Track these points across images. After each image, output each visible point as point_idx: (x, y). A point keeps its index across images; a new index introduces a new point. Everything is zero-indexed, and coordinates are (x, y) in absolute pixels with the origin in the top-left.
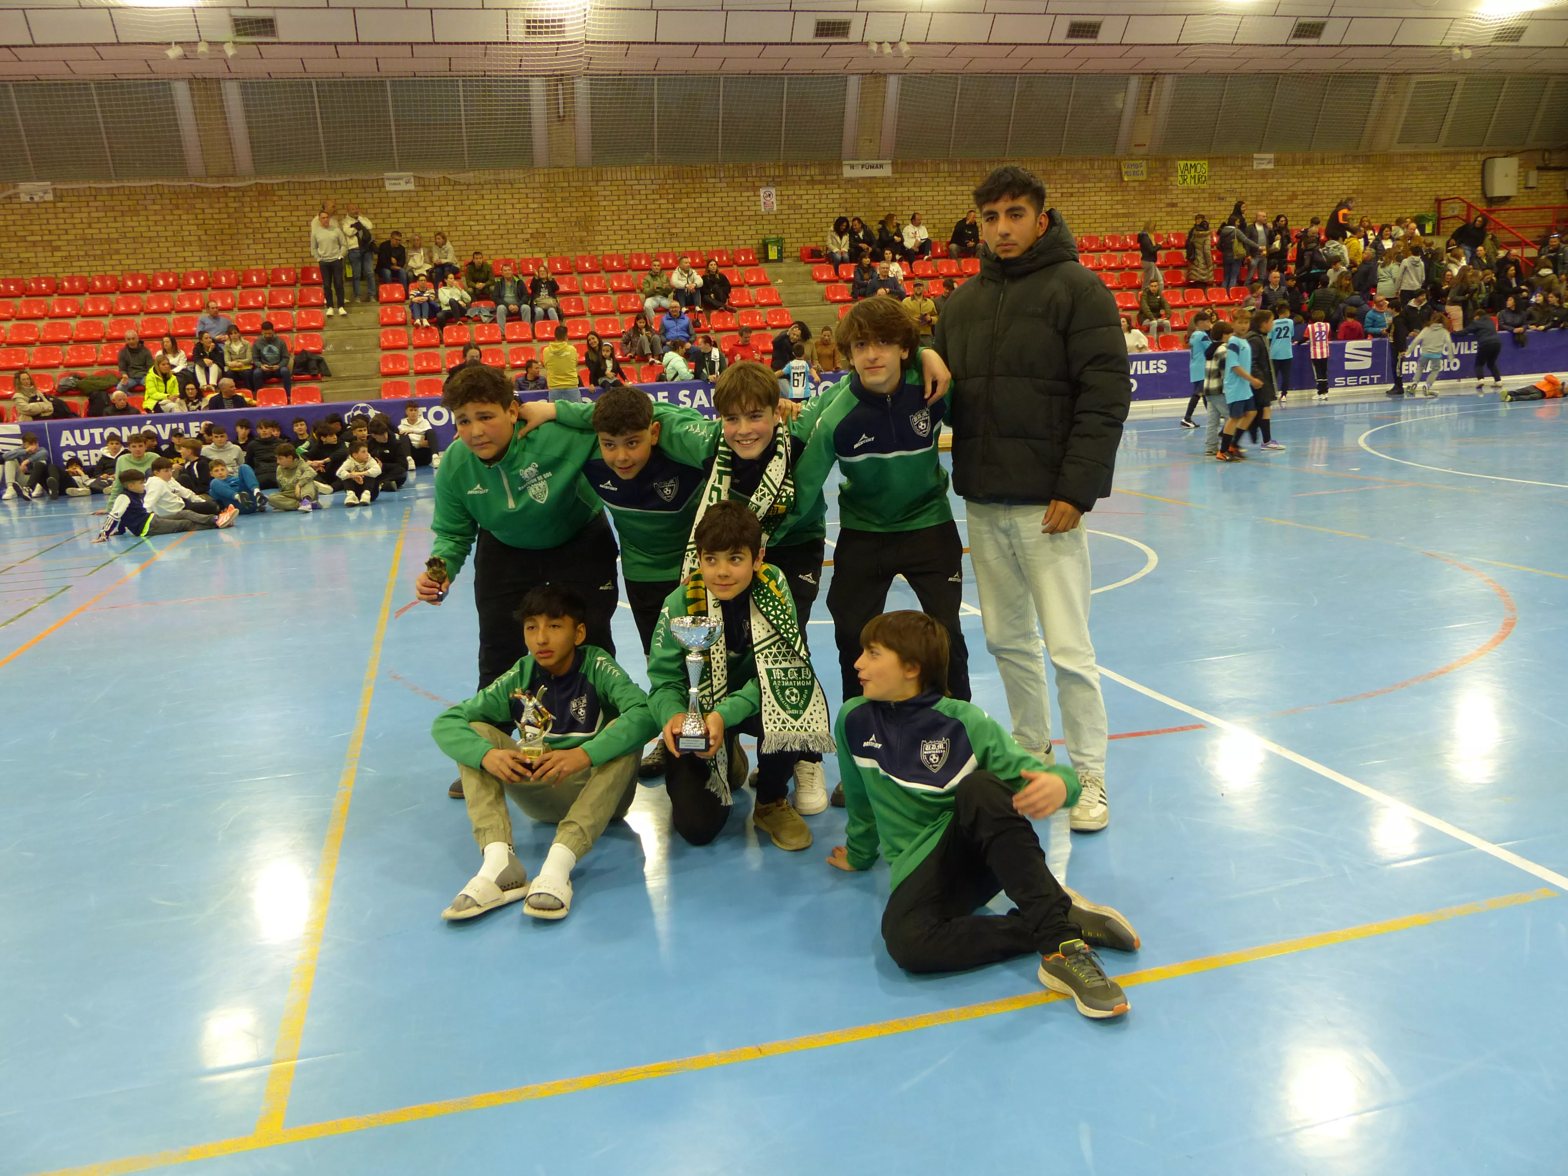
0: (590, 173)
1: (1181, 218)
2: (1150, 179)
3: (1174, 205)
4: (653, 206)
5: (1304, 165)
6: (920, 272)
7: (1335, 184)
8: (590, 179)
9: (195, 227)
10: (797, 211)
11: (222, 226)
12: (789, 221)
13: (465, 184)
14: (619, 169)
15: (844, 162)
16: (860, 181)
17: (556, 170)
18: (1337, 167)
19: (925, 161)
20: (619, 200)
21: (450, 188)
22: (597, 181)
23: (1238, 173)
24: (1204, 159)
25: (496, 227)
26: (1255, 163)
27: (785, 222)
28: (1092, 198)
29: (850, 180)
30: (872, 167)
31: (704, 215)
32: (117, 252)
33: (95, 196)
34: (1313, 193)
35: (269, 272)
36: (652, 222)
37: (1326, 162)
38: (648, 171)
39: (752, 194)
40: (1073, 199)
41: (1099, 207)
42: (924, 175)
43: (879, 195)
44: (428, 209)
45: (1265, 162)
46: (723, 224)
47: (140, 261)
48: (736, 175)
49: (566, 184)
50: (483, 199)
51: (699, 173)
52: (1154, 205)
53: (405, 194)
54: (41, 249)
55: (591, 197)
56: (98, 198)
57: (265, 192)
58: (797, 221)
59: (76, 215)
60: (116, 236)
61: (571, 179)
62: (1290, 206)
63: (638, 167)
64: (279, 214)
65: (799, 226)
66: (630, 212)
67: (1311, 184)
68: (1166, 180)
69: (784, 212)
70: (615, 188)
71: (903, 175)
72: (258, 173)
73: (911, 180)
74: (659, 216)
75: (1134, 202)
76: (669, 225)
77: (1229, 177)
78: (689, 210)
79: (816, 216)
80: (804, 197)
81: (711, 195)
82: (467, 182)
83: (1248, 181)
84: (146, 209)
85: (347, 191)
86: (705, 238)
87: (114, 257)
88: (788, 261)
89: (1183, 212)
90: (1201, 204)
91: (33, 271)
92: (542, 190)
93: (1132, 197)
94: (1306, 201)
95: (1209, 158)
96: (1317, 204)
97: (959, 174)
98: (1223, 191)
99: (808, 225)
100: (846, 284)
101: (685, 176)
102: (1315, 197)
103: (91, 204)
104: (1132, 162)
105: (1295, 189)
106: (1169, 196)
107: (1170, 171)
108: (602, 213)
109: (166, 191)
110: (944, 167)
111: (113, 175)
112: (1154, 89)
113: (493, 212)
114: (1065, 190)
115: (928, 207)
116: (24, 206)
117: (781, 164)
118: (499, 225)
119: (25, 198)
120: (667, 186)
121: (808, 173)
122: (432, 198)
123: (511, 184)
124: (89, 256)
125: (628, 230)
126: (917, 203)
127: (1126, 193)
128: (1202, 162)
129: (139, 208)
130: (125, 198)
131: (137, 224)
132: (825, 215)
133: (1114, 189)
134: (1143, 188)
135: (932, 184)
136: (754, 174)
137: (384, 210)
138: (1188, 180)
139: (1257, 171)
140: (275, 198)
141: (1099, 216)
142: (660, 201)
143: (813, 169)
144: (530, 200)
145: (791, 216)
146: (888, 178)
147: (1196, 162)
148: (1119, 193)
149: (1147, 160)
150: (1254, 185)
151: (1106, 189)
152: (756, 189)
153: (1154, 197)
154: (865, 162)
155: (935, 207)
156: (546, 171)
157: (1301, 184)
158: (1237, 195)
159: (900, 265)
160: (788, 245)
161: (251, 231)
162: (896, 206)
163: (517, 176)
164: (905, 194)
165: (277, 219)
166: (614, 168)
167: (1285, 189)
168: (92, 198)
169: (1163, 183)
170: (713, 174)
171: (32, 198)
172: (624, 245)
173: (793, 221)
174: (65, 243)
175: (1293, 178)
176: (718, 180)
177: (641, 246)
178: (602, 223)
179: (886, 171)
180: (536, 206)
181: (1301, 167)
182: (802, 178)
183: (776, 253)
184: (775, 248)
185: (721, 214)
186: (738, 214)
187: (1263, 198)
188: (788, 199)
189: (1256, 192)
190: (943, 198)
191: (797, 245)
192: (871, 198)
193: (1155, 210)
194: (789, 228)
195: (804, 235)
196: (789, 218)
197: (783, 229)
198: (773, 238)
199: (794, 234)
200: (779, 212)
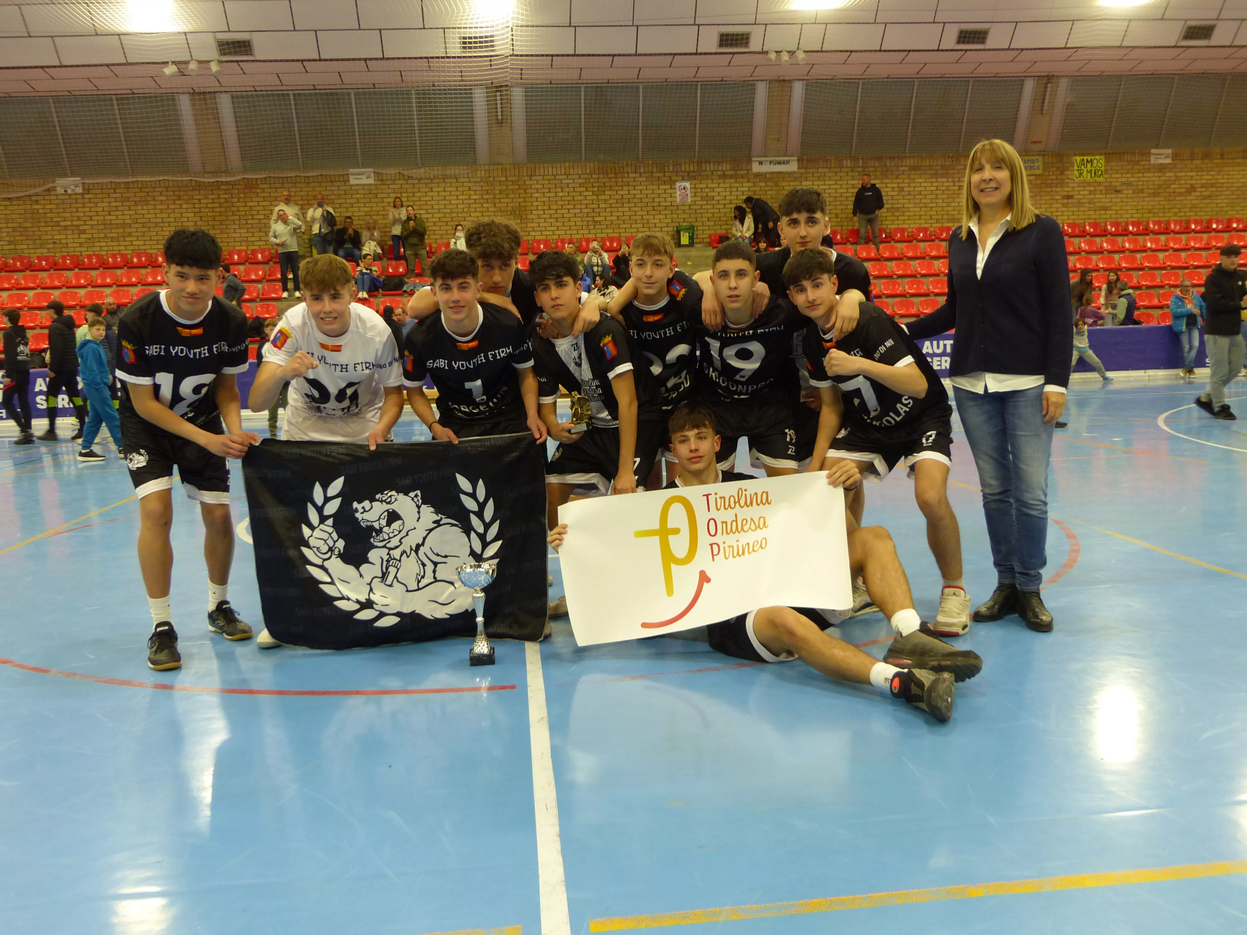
0: (525, 169)
1: (1076, 209)
2: (1047, 174)
3: (1069, 197)
4: (580, 198)
5: (1202, 159)
7: (1235, 177)
8: (525, 174)
9: (192, 215)
10: (709, 202)
11: (214, 214)
12: (702, 211)
13: (417, 179)
14: (550, 165)
15: (754, 159)
16: (768, 176)
17: (495, 167)
18: (1237, 161)
19: (828, 158)
20: (550, 192)
21: (404, 182)
22: (531, 176)
23: (1135, 167)
24: (1101, 155)
25: (442, 215)
26: (1152, 158)
27: (698, 211)
29: (759, 175)
30: (779, 163)
31: (625, 205)
32: (130, 235)
33: (115, 189)
34: (1212, 185)
35: (249, 252)
36: (578, 211)
37: (1226, 157)
38: (576, 167)
39: (669, 187)
42: (827, 170)
44: (385, 200)
45: (1163, 157)
46: (641, 213)
47: (147, 243)
48: (655, 170)
49: (504, 179)
50: (432, 191)
51: (621, 170)
52: (1050, 197)
53: (366, 187)
54: (70, 232)
55: (525, 190)
56: (118, 190)
57: (250, 186)
58: (709, 211)
59: (99, 205)
60: (129, 221)
61: (508, 174)
62: (1188, 198)
63: (567, 164)
64: (261, 204)
65: (711, 215)
66: (560, 203)
67: (1210, 177)
68: (1062, 174)
69: (697, 203)
70: (547, 182)
71: (808, 170)
72: (245, 170)
73: (816, 175)
74: (584, 206)
76: (593, 214)
77: (1126, 171)
78: (611, 201)
80: (715, 190)
81: (632, 188)
82: (419, 177)
83: (1145, 175)
84: (154, 200)
85: (318, 185)
86: (625, 226)
87: (127, 239)
88: (699, 246)
89: (1079, 204)
90: (1097, 196)
91: (64, 250)
92: (482, 184)
94: (1204, 194)
95: (1105, 154)
96: (1217, 196)
97: (861, 169)
98: (1119, 184)
99: (719, 215)
101: (609, 171)
102: (1214, 189)
103: (111, 195)
104: (1029, 158)
105: (1193, 182)
106: (1065, 189)
107: (1067, 165)
108: (534, 204)
109: (171, 185)
110: (847, 163)
111: (130, 171)
112: (1049, 89)
113: (441, 202)
116: (59, 197)
117: (695, 160)
118: (445, 213)
119: (60, 191)
120: (592, 180)
121: (720, 168)
122: (389, 191)
123: (456, 178)
124: (108, 238)
125: (557, 218)
128: (1098, 157)
129: (148, 198)
130: (138, 190)
131: (146, 212)
134: (1039, 182)
135: (836, 178)
136: (671, 169)
137: (348, 201)
138: (1085, 174)
139: (1155, 165)
140: (258, 191)
142: (586, 194)
143: (724, 164)
144: (473, 193)
145: (704, 207)
146: (794, 172)
147: (1093, 158)
149: (1044, 155)
150: (1151, 179)
152: (672, 183)
153: (1050, 189)
154: (773, 159)
156: (487, 167)
157: (1199, 177)
158: (1134, 187)
160: (699, 232)
161: (237, 218)
163: (462, 171)
165: (260, 208)
166: (545, 165)
167: (1183, 182)
168: (112, 191)
169: (1059, 177)
170: (634, 170)
171: (66, 191)
172: (553, 231)
173: (705, 211)
174: (89, 227)
175: (1192, 171)
176: (638, 175)
177: (568, 232)
178: (534, 212)
179: (793, 167)
180: (477, 197)
181: (1199, 162)
182: (715, 173)
183: (688, 239)
184: (687, 234)
185: (640, 205)
186: (655, 204)
187: (1160, 191)
188: (701, 191)
189: (1153, 185)
190: (846, 190)
191: (709, 232)
192: (778, 191)
193: (1051, 202)
194: (702, 217)
195: (715, 223)
196: (701, 209)
197: (696, 218)
198: (686, 226)
199: (706, 223)
200: (693, 203)
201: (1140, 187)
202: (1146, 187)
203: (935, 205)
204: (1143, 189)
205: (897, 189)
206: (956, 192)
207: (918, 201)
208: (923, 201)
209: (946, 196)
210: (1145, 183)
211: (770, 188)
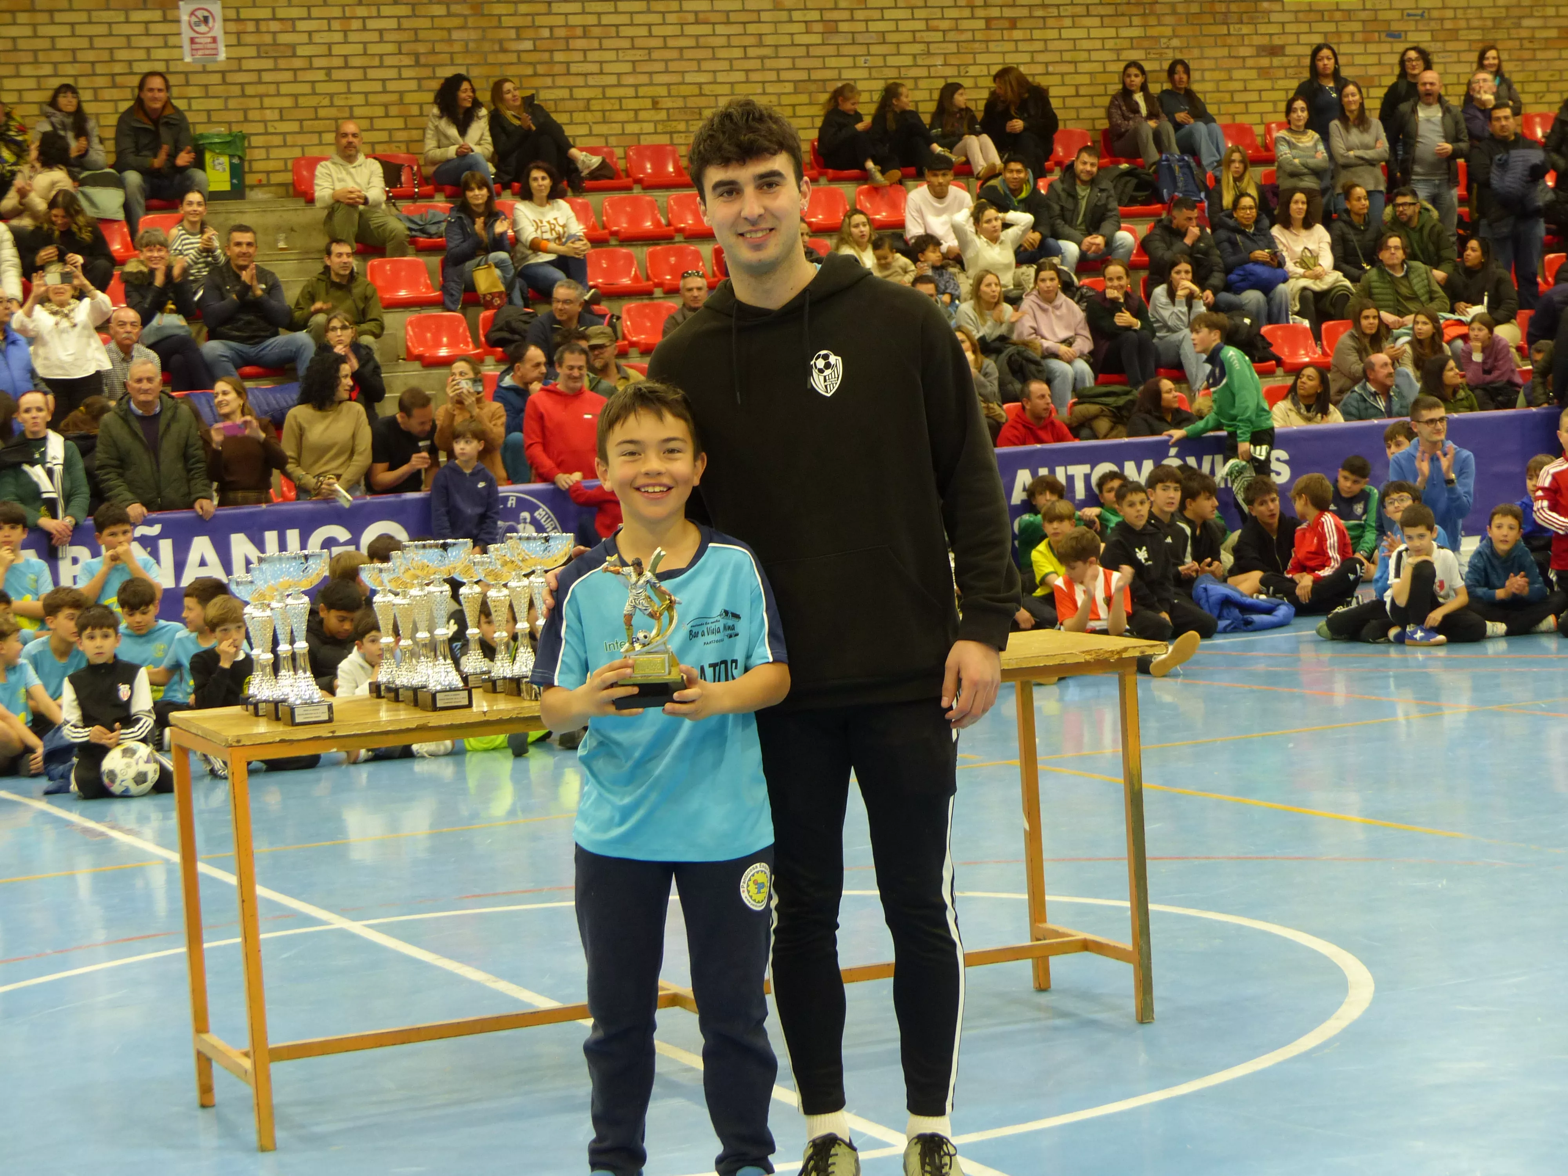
3: (1275, 51)
6: (623, 225)
10: (282, 63)
12: (261, 89)
27: (249, 90)
28: (1065, 34)
31: (25, 70)
39: (157, 15)
40: (1017, 34)
41: (1084, 56)
43: (506, 21)
52: (1225, 52)
58: (284, 89)
65: (288, 102)
69: (247, 65)
75: (1175, 42)
79: (336, 75)
80: (301, 25)
81: (43, 17)
88: (258, 195)
93: (1168, 31)
99: (313, 101)
100: (421, 259)
106: (1262, 29)
114: (995, 12)
115: (639, 55)
126: (606, 43)
127: (1152, 21)
132: (358, 74)
133: (1121, 9)
141: (1086, 79)
145: (267, 77)
148: (1136, 21)
151: (1102, 10)
152: (168, 3)
153: (1224, 30)
155: (655, 55)
158: (1433, 25)
160: (259, 154)
162: (552, 51)
164: (573, 20)
173: (272, 89)
183: (227, 176)
184: (225, 160)
185: (70, 70)
186: (118, 68)
187: (1501, 35)
188: (258, 31)
189: (1481, 18)
190: (676, 30)
191: (285, 153)
192: (484, 29)
193: (1227, 64)
194: (262, 108)
195: (301, 127)
196: (260, 82)
197: (245, 111)
198: (218, 135)
199: (276, 124)
200: (234, 65)
201: (1448, 25)
202: (1463, 24)
203: (923, 72)
204: (1457, 30)
205: (818, 27)
206: (979, 36)
207: (879, 62)
208: (891, 61)
209: (953, 48)
210: (1460, 13)
211: (457, 22)
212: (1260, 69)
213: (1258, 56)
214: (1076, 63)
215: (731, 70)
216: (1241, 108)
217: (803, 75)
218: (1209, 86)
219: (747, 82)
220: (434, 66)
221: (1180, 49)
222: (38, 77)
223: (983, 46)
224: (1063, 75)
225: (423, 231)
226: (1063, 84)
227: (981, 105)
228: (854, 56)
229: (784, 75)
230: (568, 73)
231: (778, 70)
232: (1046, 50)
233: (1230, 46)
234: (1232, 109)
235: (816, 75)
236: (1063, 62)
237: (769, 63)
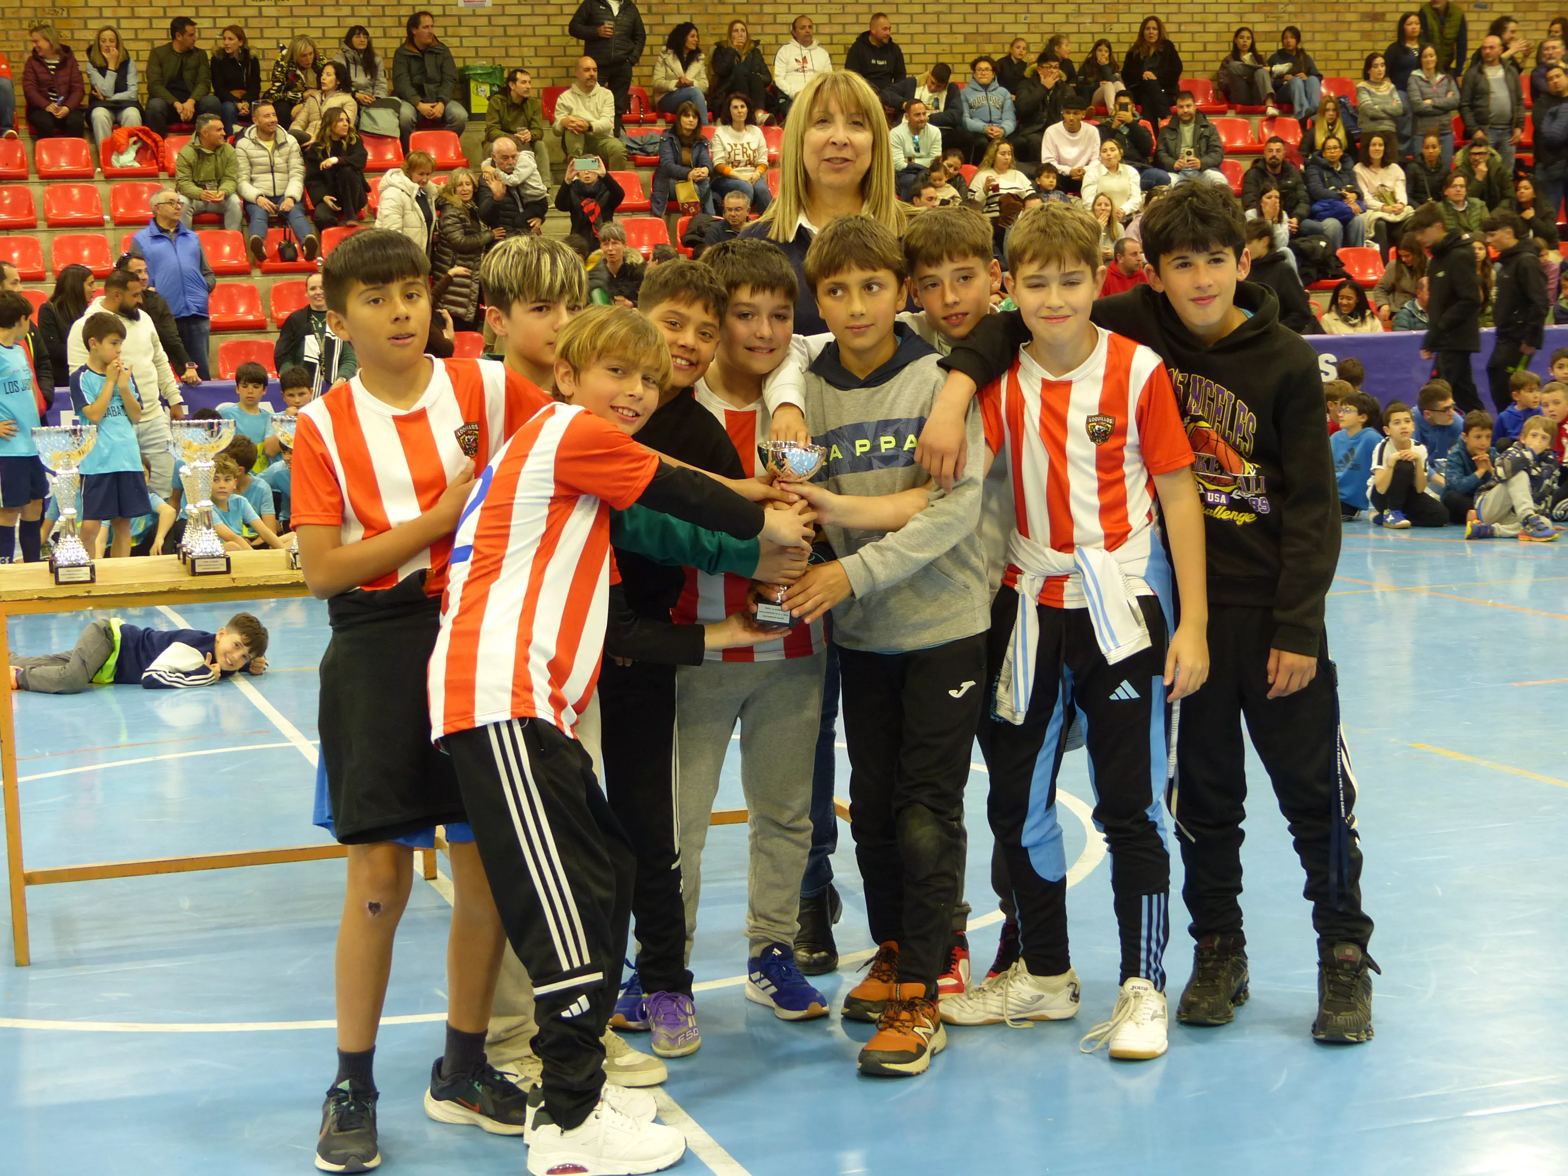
10: (538, 10)
12: (520, 31)
27: (511, 31)
31: (328, 11)
41: (1212, 18)
52: (1333, 17)
58: (539, 31)
65: (542, 42)
69: (510, 10)
75: (1291, 8)
100: (641, 173)
141: (1212, 37)
145: (525, 21)
159: (765, 133)
173: (529, 31)
185: (365, 11)
193: (1335, 27)
194: (520, 46)
195: (552, 62)
196: (519, 25)
197: (507, 48)
198: (481, 67)
199: (531, 60)
200: (499, 10)
203: (1075, 28)
207: (1037, 19)
208: (1047, 18)
209: (1100, 8)
212: (1362, 32)
213: (1362, 21)
214: (1204, 23)
215: (912, 23)
216: (1345, 65)
217: (972, 29)
218: (1319, 46)
219: (925, 33)
220: (663, 15)
221: (1295, 14)
222: (338, 17)
223: (1126, 7)
224: (1193, 33)
225: (642, 150)
226: (1193, 41)
227: (1122, 57)
228: (1016, 14)
229: (956, 28)
230: (775, 23)
231: (951, 24)
232: (1179, 12)
233: (1338, 12)
234: (1337, 65)
235: (983, 29)
236: (1193, 22)
237: (943, 18)
